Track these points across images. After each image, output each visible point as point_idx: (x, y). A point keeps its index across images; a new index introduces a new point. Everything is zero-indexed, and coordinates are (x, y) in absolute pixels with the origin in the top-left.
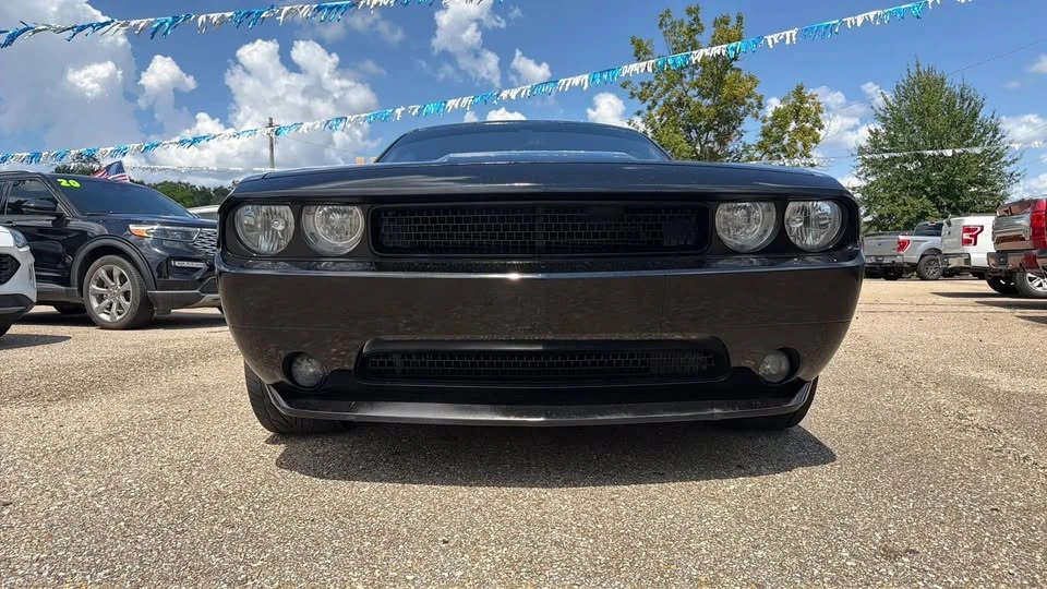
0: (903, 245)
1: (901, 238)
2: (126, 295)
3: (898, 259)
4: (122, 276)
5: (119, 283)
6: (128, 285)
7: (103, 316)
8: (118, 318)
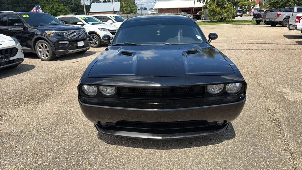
0: (279, 15)
1: (279, 13)
2: (48, 51)
3: (277, 20)
4: (45, 46)
5: (45, 48)
6: (48, 49)
7: (42, 57)
8: (47, 58)
